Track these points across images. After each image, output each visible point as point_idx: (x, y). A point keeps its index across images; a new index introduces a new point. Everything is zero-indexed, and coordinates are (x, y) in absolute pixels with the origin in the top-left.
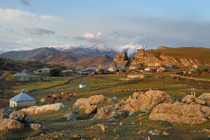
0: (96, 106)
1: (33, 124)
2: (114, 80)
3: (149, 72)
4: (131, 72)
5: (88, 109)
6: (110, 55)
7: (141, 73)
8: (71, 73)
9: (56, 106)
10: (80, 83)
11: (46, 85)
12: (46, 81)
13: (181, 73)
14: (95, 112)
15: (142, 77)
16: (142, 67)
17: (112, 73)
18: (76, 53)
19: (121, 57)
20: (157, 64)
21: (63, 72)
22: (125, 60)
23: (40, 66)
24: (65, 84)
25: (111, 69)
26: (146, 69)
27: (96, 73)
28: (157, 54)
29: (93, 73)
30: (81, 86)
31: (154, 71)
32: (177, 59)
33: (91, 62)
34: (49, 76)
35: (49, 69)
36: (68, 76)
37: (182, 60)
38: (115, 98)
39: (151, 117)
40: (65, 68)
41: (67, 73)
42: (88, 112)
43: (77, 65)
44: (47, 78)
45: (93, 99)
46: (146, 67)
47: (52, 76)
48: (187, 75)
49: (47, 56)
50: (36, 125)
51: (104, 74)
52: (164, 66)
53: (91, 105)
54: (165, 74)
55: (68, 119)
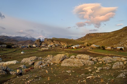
0: (34, 61)
1: (11, 72)
2: (36, 50)
3: (50, 47)
4: (43, 47)
5: (30, 63)
6: (33, 40)
7: (47, 47)
8: (16, 47)
9: (14, 62)
10: (21, 51)
11: (5, 52)
12: (5, 50)
13: (61, 48)
14: (33, 64)
15: (47, 49)
16: (47, 45)
17: (35, 47)
18: (18, 39)
19: (38, 41)
20: (52, 44)
21: (13, 46)
22: (40, 42)
23: (1, 43)
24: (14, 52)
25: (34, 46)
26: (48, 46)
27: (28, 47)
28: (52, 40)
29: (26, 47)
30: (22, 53)
31: (51, 47)
32: (59, 42)
33: (25, 43)
34: (6, 48)
35: (6, 45)
36: (15, 48)
37: (61, 43)
38: (41, 58)
39: (62, 65)
40: (13, 45)
41: (15, 47)
42: (30, 64)
43: (18, 44)
44: (5, 49)
45: (31, 58)
46: (48, 45)
47: (7, 48)
48: (63, 48)
49: (4, 39)
50: (13, 72)
51: (31, 47)
52: (55, 45)
53: (31, 61)
54: (56, 48)
55: (22, 68)
